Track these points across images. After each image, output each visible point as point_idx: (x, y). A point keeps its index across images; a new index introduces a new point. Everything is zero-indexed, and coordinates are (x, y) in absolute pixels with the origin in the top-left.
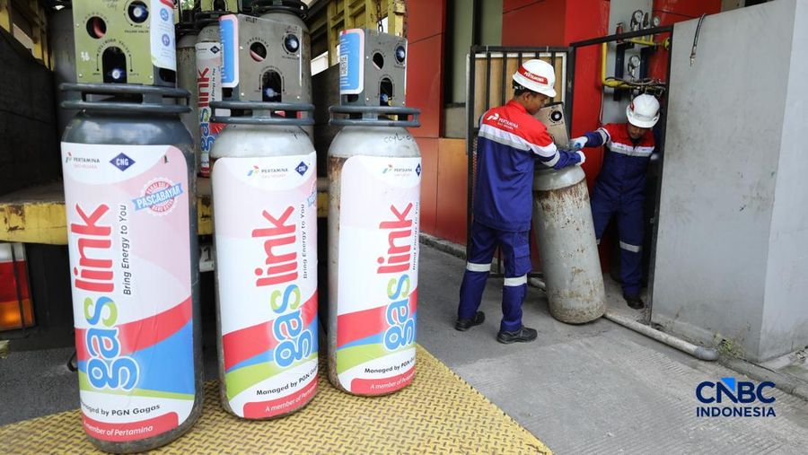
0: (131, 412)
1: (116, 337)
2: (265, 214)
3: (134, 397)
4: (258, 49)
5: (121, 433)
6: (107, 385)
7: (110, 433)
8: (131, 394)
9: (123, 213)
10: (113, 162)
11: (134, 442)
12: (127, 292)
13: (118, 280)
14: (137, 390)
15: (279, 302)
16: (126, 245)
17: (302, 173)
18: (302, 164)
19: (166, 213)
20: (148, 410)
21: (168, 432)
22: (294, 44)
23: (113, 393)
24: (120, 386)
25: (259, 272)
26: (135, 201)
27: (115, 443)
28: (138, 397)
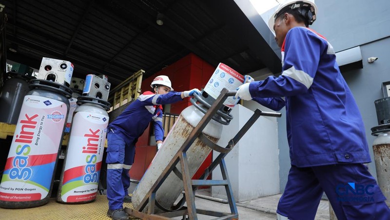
0: (24, 189)
1: (27, 160)
2: (90, 130)
3: (27, 184)
4: (97, 85)
5: (16, 198)
6: (17, 178)
7: (12, 198)
8: (26, 182)
9: (43, 118)
10: (45, 102)
11: (21, 202)
12: (36, 144)
13: (34, 140)
14: (30, 181)
15: (89, 160)
16: (41, 128)
17: (104, 121)
18: (105, 118)
19: (57, 122)
20: (31, 190)
21: (35, 201)
22: (108, 87)
23: (19, 181)
24: (22, 179)
25: (84, 148)
26: (48, 116)
27: (13, 202)
28: (29, 184)
